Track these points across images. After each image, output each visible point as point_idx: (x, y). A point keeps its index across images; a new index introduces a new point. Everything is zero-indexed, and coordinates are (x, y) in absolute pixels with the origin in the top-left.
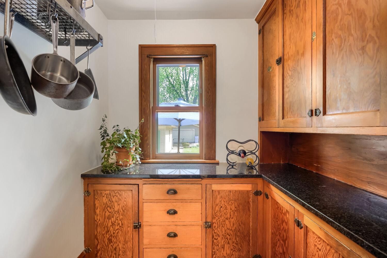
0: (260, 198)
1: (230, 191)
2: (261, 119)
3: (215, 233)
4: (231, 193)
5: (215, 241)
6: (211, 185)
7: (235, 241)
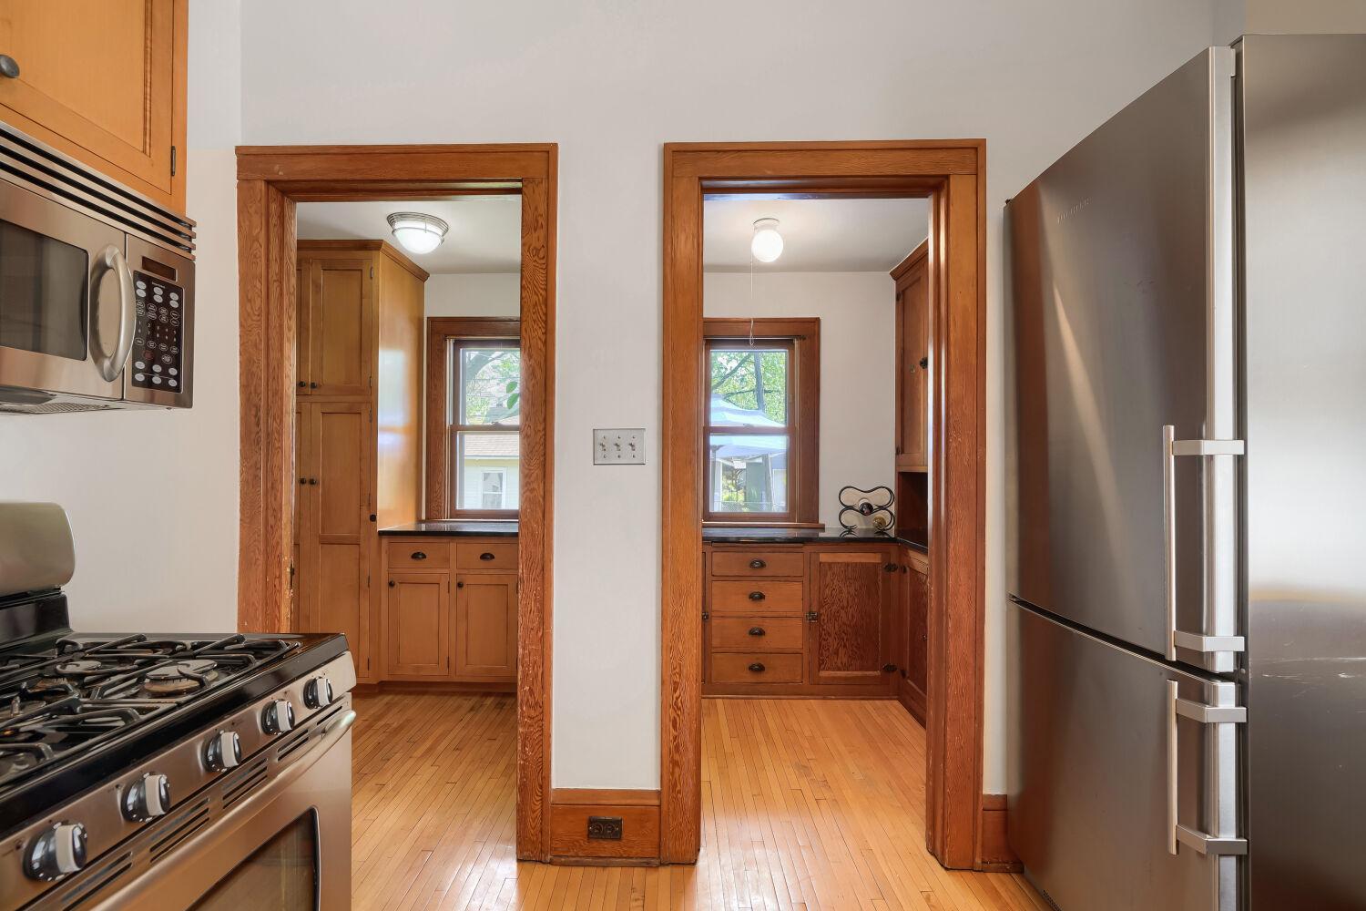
0: (894, 575)
1: (847, 564)
2: (900, 450)
3: (824, 630)
4: (850, 568)
5: (824, 643)
6: (818, 554)
7: (855, 644)
